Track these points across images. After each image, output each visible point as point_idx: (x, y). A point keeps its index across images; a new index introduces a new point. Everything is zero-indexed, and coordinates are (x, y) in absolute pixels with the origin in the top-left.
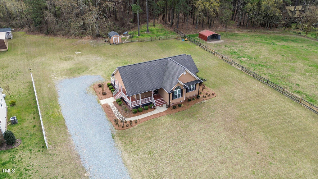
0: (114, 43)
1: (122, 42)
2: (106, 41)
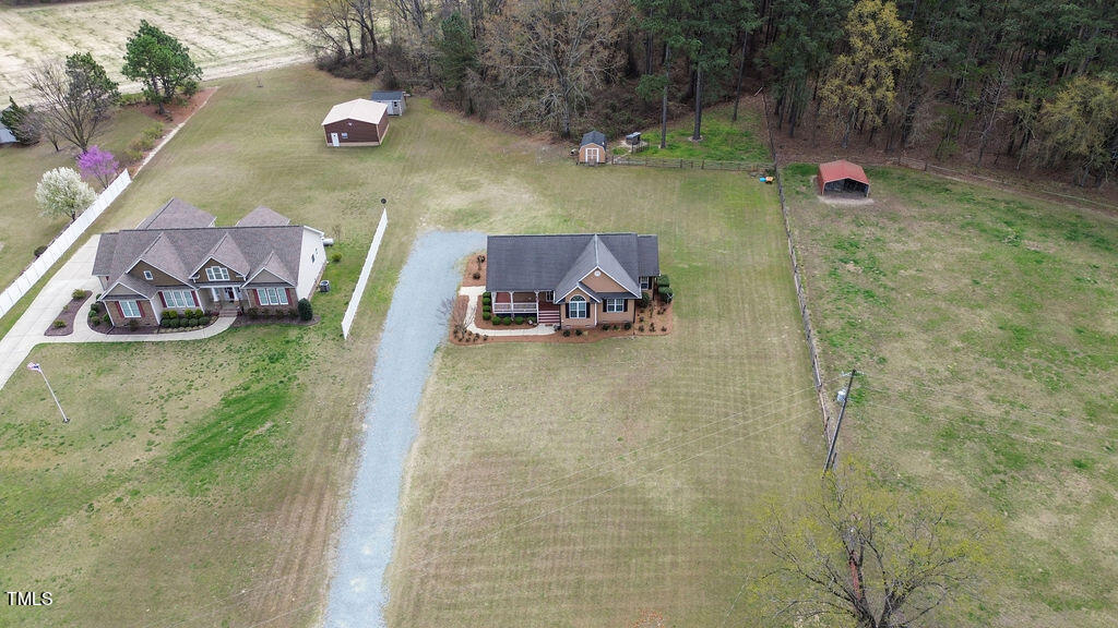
0: (586, 161)
1: (606, 162)
2: (572, 153)
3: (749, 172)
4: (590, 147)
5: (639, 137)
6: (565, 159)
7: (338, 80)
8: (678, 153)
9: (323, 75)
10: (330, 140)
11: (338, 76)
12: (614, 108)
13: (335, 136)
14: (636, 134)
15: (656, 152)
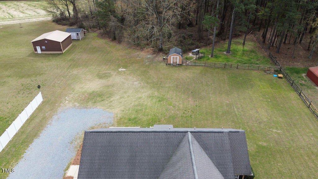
0: (172, 63)
1: (182, 64)
2: (164, 59)
3: (265, 71)
4: (173, 55)
5: (198, 51)
6: (160, 62)
7: (59, 26)
8: (221, 60)
9: (53, 24)
10: (36, 50)
11: (59, 24)
12: (184, 38)
13: (38, 48)
14: (197, 50)
15: (209, 59)
